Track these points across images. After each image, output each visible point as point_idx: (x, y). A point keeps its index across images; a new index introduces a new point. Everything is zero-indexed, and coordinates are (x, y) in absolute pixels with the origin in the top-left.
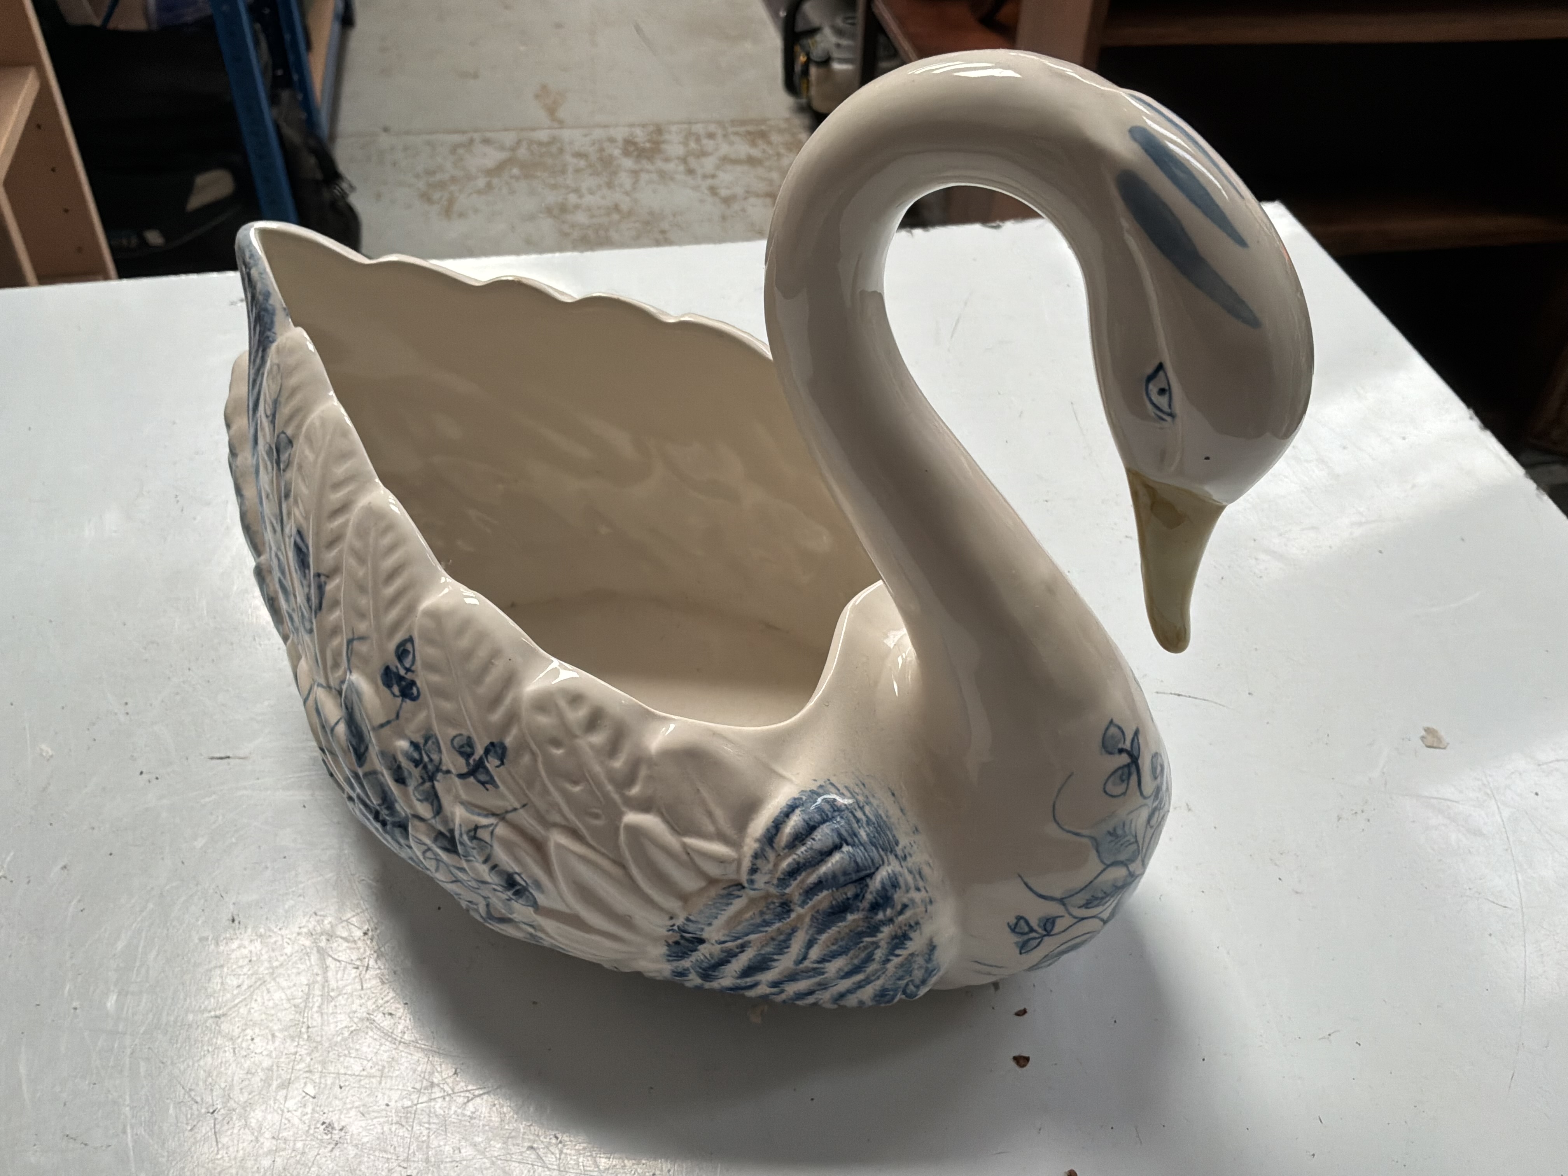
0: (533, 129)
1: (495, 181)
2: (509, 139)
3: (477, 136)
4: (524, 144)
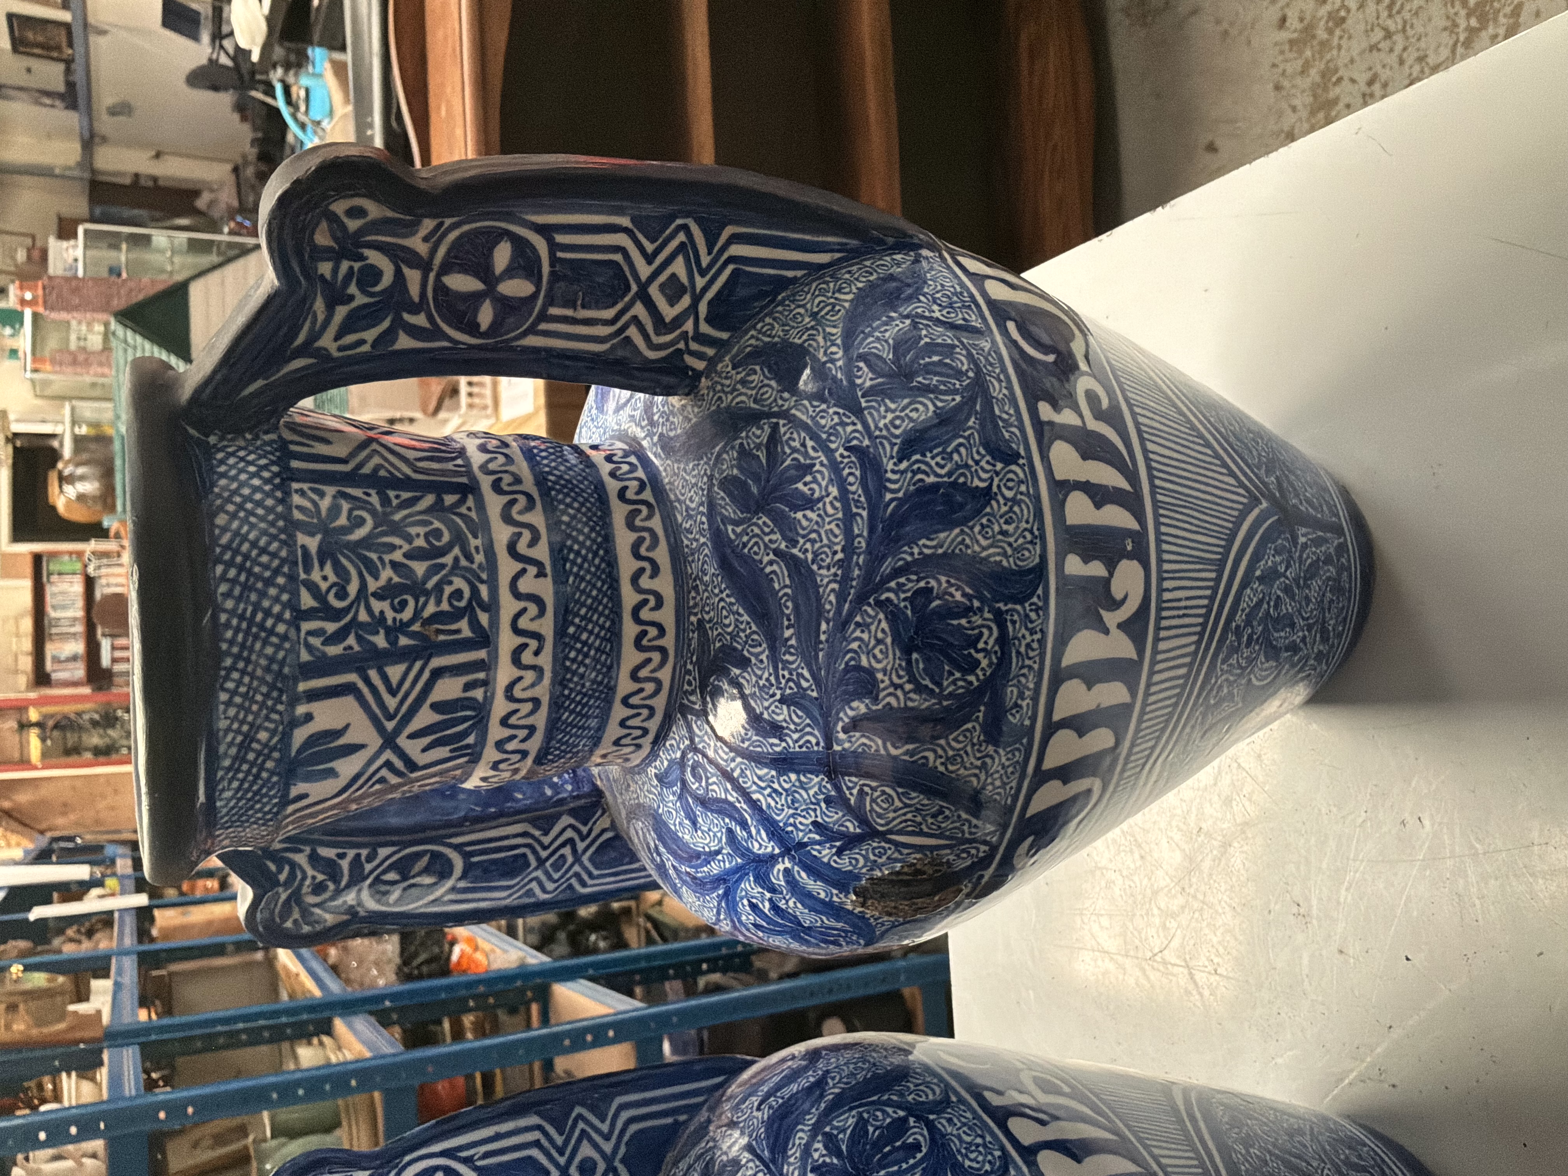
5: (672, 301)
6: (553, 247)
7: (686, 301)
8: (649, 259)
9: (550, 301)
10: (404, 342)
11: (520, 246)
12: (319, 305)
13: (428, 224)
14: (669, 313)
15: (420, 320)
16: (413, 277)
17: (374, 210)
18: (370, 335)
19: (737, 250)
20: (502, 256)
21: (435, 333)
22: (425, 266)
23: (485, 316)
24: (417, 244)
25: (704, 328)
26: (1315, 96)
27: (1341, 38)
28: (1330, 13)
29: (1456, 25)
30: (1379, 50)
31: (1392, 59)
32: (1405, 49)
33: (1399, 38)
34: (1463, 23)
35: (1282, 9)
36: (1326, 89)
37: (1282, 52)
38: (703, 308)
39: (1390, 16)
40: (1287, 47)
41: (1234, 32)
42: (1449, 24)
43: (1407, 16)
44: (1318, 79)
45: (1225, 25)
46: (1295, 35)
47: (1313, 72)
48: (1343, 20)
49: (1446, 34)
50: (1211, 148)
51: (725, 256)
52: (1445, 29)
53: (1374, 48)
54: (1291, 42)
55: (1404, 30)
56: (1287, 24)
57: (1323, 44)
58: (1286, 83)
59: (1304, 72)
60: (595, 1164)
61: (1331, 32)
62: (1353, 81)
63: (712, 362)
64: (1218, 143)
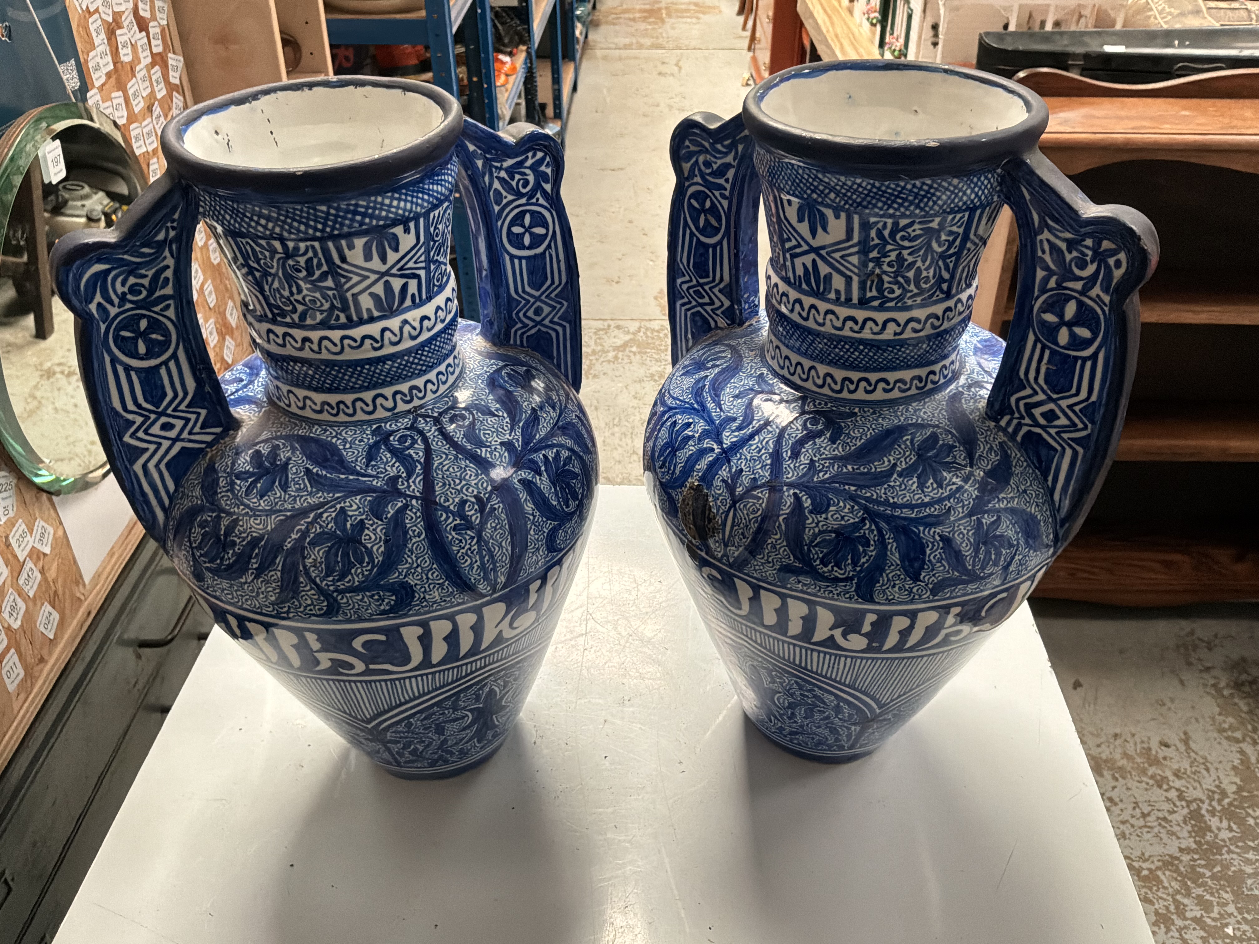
0: (650, 320)
1: (620, 355)
2: (633, 326)
3: (612, 323)
4: (643, 330)
5: (1043, 415)
6: (1084, 360)
7: (1042, 421)
8: (1070, 407)
9: (1053, 353)
10: (1040, 274)
11: (1086, 343)
12: (1068, 235)
13: (1107, 299)
14: (1037, 412)
15: (1052, 283)
16: (1078, 285)
17: (1118, 274)
18: (1047, 258)
19: (1069, 452)
20: (1084, 333)
21: (1043, 291)
22: (1083, 292)
23: (1050, 318)
24: (1096, 291)
25: (1025, 429)
26: (1106, 761)
27: (1148, 784)
28: (1166, 778)
29: (1145, 861)
30: (1134, 808)
31: (1126, 816)
32: (1133, 826)
33: (1141, 822)
34: (1145, 865)
35: (1175, 745)
36: (1110, 769)
37: (1142, 742)
38: (1038, 430)
39: (1158, 818)
40: (1145, 746)
41: (1163, 710)
42: (1147, 855)
43: (1156, 830)
44: (1120, 764)
45: (1169, 704)
46: (1154, 752)
47: (1125, 762)
48: (1160, 787)
49: (1139, 854)
50: (1077, 685)
51: (1066, 446)
52: (1143, 854)
53: (1136, 805)
54: (1150, 749)
55: (1146, 826)
56: (1163, 748)
57: (1144, 772)
58: (1118, 742)
59: (1125, 755)
60: (539, 315)
61: (1152, 777)
62: (1114, 788)
63: (1004, 430)
64: (1079, 689)
